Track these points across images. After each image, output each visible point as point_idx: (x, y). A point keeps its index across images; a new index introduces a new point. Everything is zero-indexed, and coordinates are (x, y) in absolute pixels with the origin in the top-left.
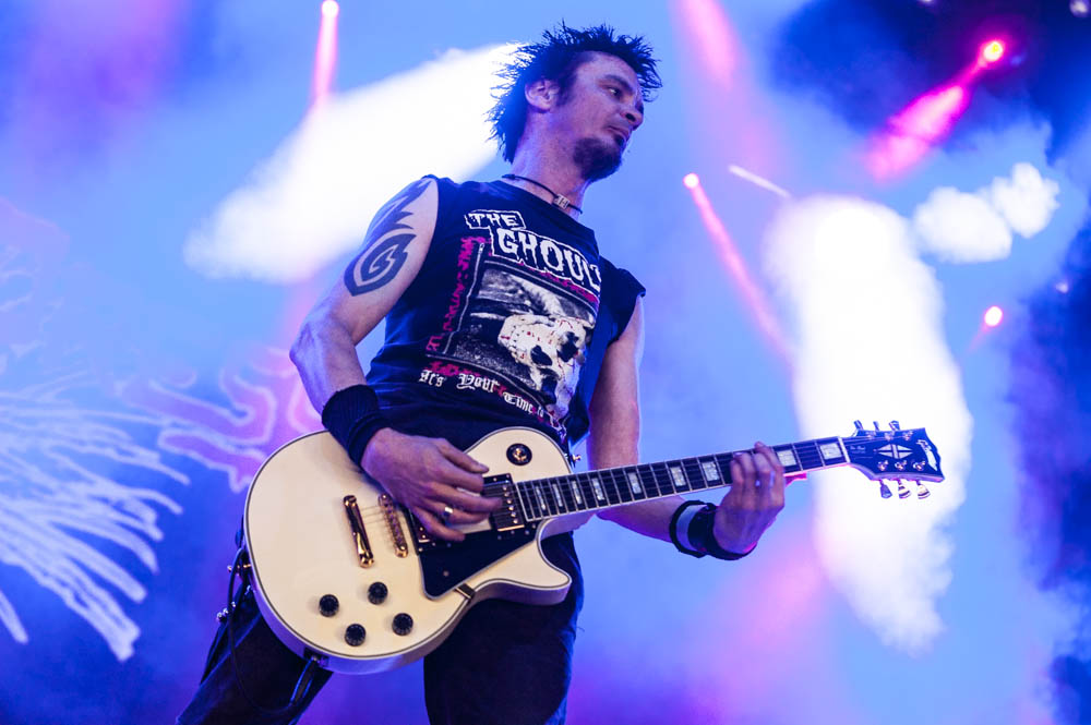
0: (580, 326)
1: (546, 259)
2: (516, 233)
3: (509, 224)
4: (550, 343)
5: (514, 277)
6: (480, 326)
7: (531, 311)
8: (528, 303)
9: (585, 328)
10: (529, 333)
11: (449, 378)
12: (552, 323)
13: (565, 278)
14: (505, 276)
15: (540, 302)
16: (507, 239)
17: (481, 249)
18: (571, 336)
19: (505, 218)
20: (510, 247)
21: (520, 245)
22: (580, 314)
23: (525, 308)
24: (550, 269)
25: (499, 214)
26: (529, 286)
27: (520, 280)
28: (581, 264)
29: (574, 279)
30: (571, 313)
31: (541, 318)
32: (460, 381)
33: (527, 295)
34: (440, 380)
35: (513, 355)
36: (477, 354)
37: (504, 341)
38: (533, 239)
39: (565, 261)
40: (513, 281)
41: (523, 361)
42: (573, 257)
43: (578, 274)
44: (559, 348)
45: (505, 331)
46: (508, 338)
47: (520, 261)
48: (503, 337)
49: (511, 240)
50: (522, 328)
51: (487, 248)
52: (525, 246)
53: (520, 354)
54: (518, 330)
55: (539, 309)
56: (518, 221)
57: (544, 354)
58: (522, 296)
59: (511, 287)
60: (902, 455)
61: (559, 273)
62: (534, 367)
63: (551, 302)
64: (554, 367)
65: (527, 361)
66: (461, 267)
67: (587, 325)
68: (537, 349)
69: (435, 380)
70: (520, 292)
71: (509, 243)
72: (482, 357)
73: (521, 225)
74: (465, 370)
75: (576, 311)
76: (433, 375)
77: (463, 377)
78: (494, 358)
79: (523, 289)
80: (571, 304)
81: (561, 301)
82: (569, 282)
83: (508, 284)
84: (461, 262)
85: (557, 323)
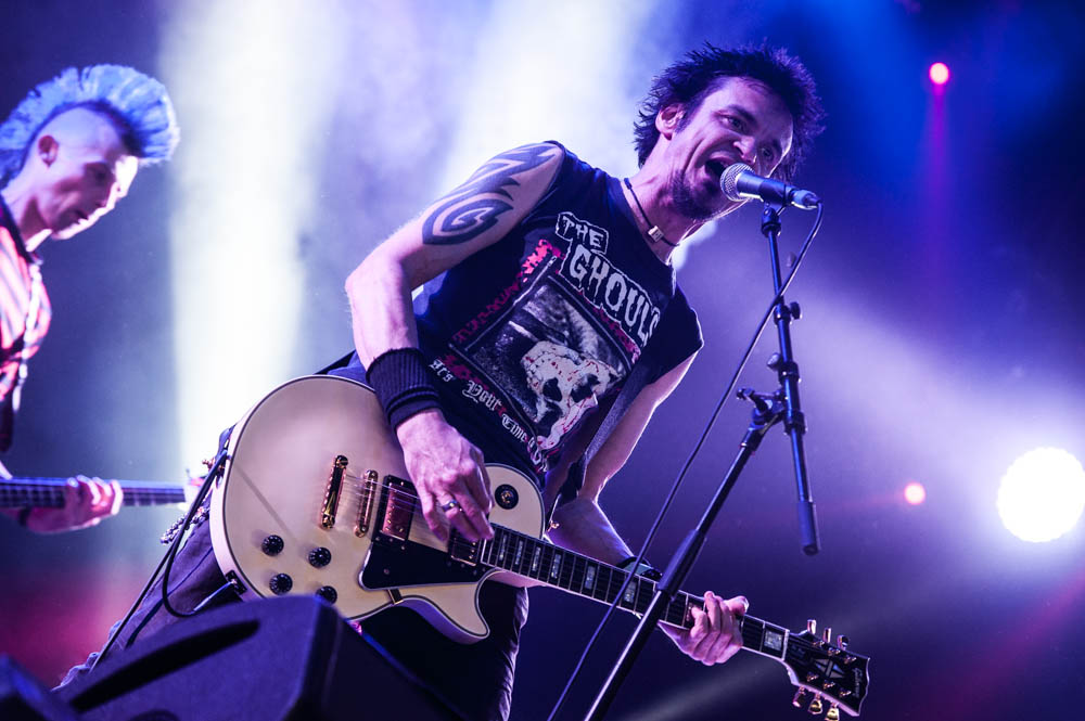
0: (607, 372)
1: (607, 294)
2: (593, 256)
3: (592, 243)
4: (569, 380)
5: (567, 303)
6: (512, 339)
7: (566, 343)
8: (566, 333)
9: (610, 375)
10: (554, 364)
11: (458, 379)
12: (580, 361)
13: (616, 320)
14: (559, 299)
15: (578, 337)
16: (581, 261)
17: (551, 262)
18: (593, 380)
19: (593, 233)
20: (578, 272)
21: (590, 270)
22: (612, 361)
23: (561, 338)
24: (606, 306)
25: (589, 228)
26: (576, 317)
27: (570, 308)
28: (642, 307)
29: (624, 323)
30: (603, 358)
31: (573, 353)
32: (468, 388)
33: (570, 325)
34: (450, 377)
35: (528, 379)
36: (497, 364)
37: (527, 363)
38: (606, 268)
39: (625, 301)
40: (564, 307)
41: (534, 388)
42: (637, 298)
43: (631, 319)
44: (575, 388)
45: (533, 353)
46: (532, 361)
47: (580, 289)
48: (527, 358)
49: (583, 263)
50: (550, 357)
51: (558, 263)
52: (594, 274)
53: (535, 381)
54: (545, 357)
55: (575, 343)
56: (602, 243)
57: (558, 389)
58: (564, 325)
59: (558, 312)
60: (834, 675)
61: (612, 313)
62: (541, 398)
63: (590, 340)
64: (562, 404)
65: (538, 390)
66: (526, 268)
67: (614, 372)
68: (554, 382)
69: (444, 374)
70: (564, 320)
71: (580, 267)
72: (500, 369)
73: (602, 249)
74: (476, 378)
75: (610, 357)
76: (445, 369)
77: (472, 385)
78: (510, 375)
79: (568, 318)
80: (607, 348)
81: (600, 343)
82: (617, 326)
83: (557, 308)
84: (527, 264)
85: (585, 363)
